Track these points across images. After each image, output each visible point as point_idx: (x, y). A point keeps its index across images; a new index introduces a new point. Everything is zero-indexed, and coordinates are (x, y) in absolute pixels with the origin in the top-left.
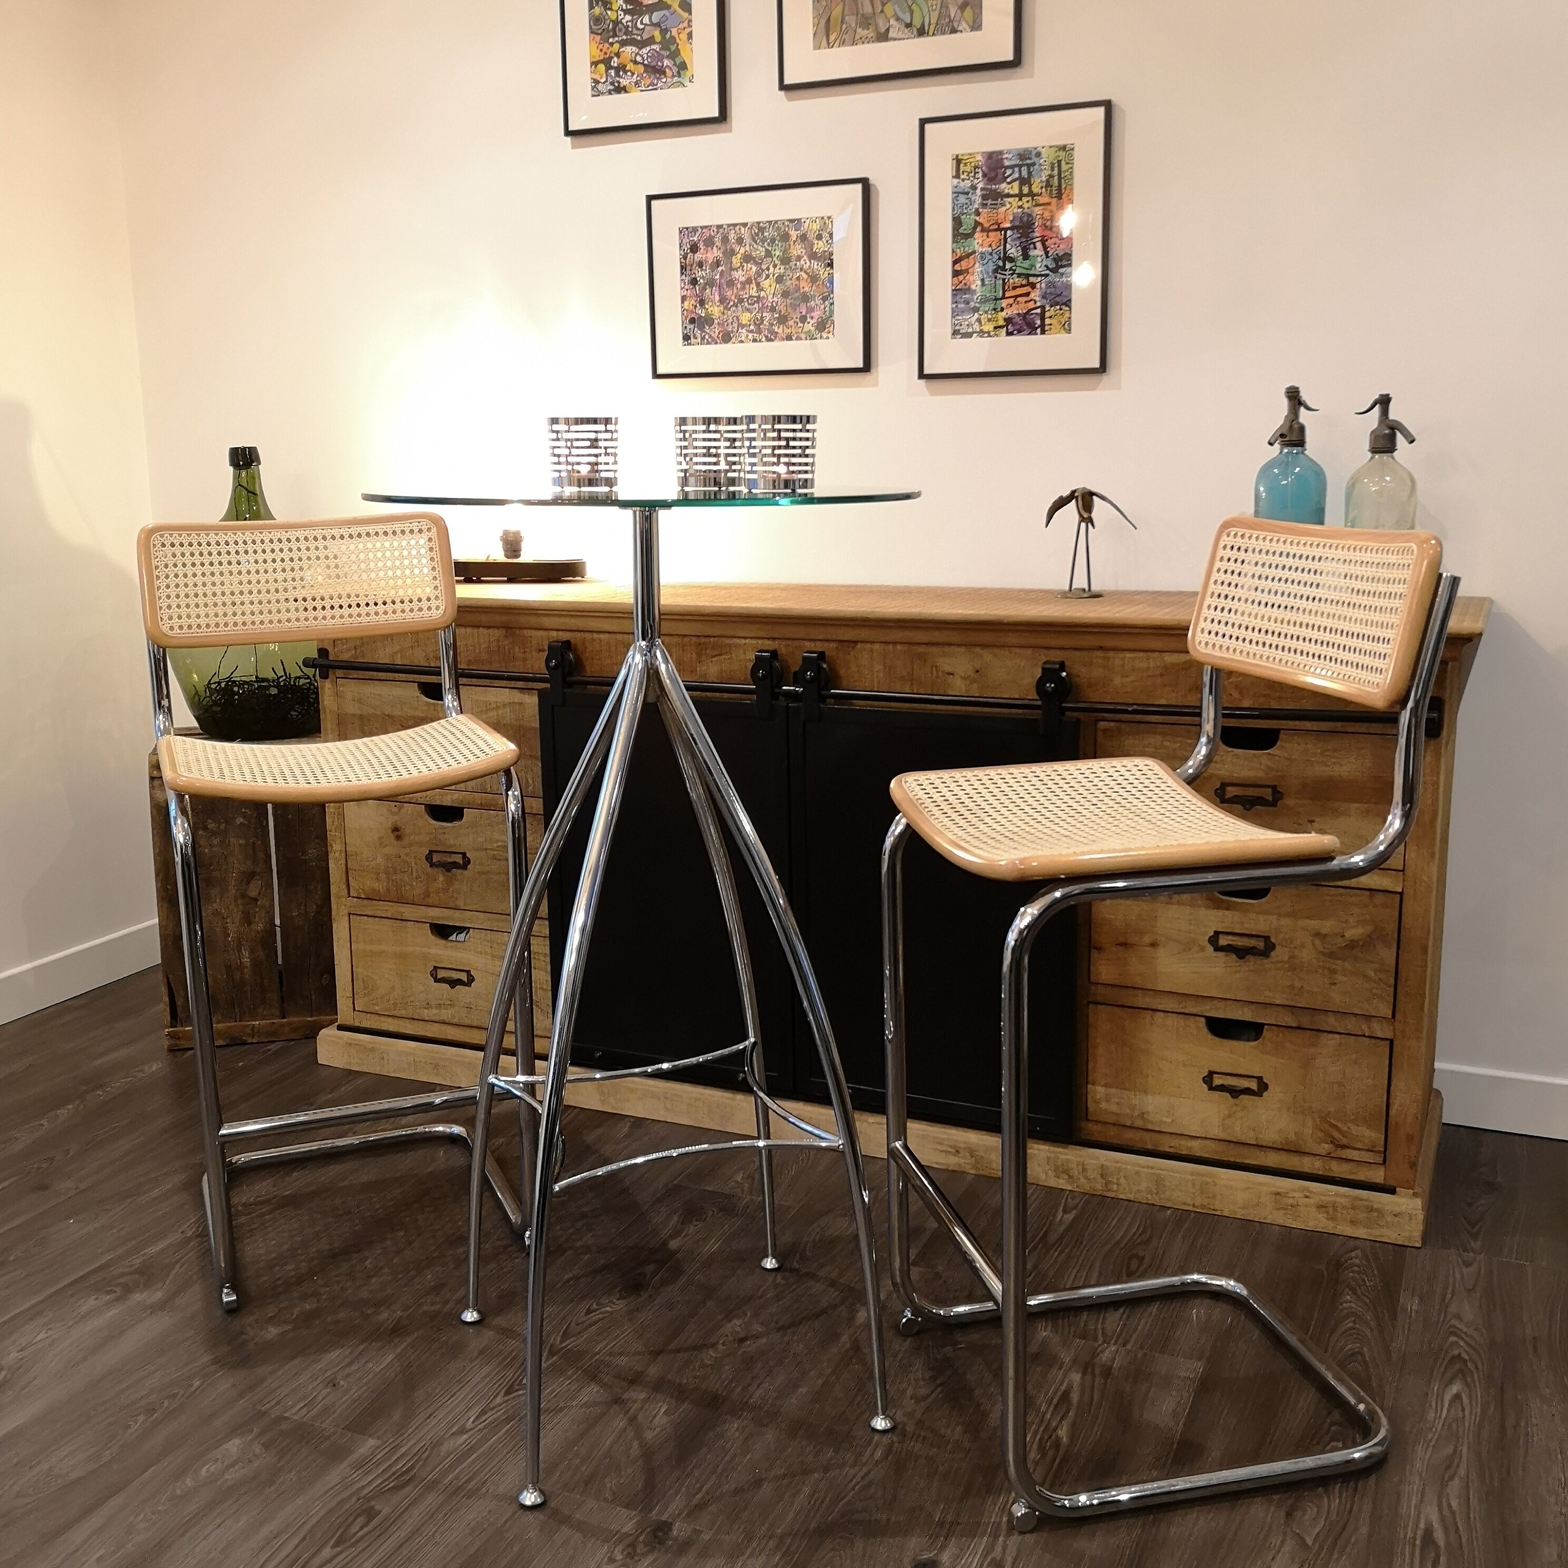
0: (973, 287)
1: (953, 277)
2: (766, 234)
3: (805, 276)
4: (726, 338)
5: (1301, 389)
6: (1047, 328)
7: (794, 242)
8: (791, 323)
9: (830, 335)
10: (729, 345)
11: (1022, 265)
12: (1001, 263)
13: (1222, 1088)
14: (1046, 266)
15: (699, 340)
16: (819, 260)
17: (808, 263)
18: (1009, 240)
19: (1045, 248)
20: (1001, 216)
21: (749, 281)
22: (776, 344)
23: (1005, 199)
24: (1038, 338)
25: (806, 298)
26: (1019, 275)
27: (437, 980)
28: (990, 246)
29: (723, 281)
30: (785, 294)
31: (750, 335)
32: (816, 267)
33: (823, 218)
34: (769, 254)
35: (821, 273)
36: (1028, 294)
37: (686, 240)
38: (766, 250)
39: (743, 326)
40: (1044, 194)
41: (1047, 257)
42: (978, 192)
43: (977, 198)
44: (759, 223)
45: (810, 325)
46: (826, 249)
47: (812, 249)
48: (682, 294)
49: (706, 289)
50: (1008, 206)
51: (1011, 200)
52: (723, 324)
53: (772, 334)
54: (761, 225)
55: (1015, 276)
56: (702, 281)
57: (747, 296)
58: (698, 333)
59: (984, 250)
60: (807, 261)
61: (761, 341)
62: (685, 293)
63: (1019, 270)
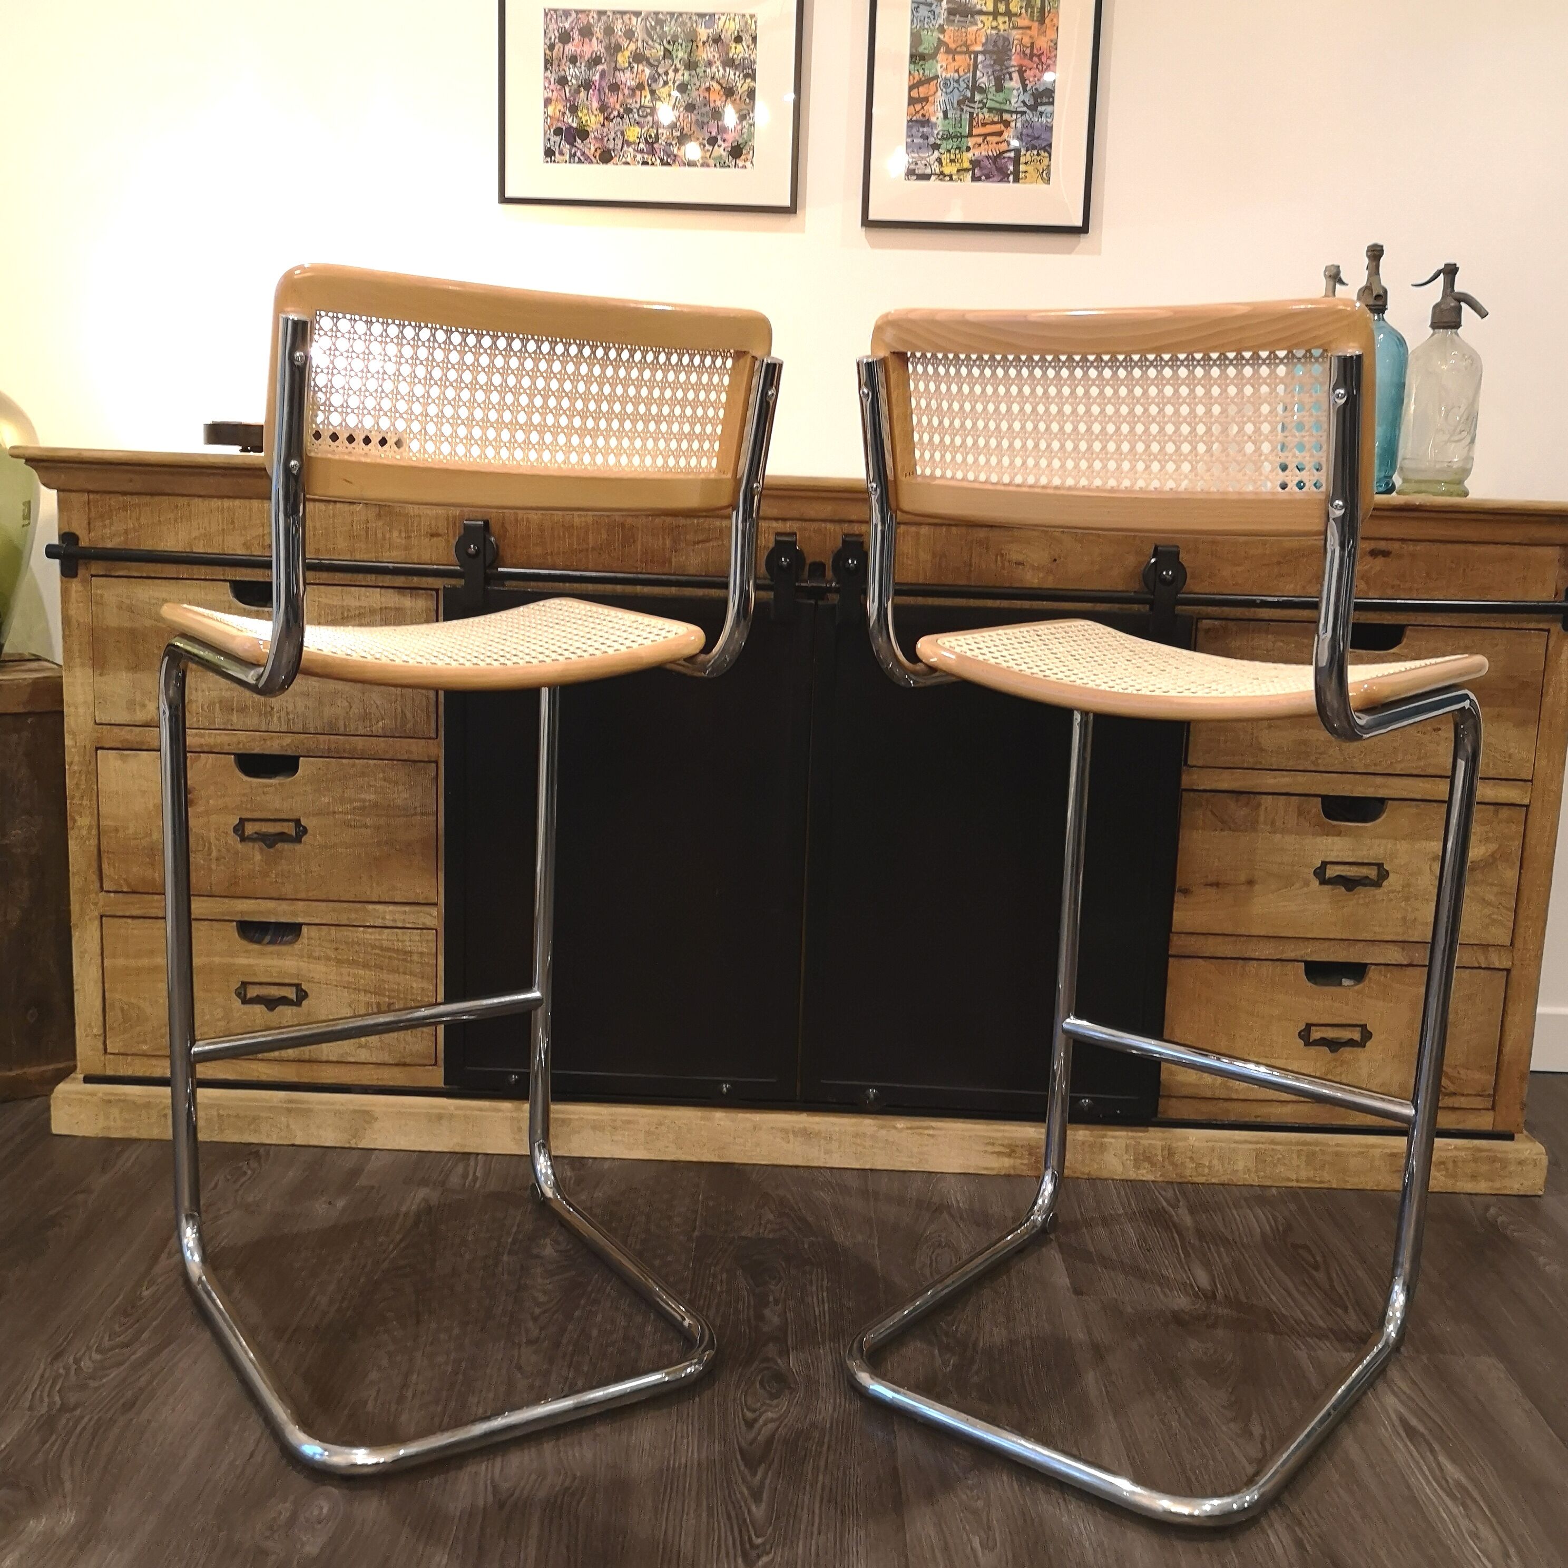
0: (933, 119)
1: (909, 104)
2: (666, 29)
3: (717, 87)
4: (606, 157)
5: (1384, 248)
6: (1021, 175)
7: (704, 43)
8: (695, 145)
9: (748, 164)
10: (609, 167)
11: (994, 98)
13: (1323, 1042)
14: (1023, 102)
15: (567, 157)
16: (736, 69)
17: (722, 71)
18: (980, 66)
19: (1023, 80)
20: (971, 37)
21: (640, 87)
22: (675, 170)
23: (977, 17)
24: (1009, 187)
25: (717, 115)
26: (990, 110)
27: (245, 1001)
28: (957, 71)
29: (604, 84)
30: (690, 108)
31: (639, 156)
32: (732, 76)
33: (744, 16)
35: (739, 85)
36: (1000, 134)
37: (553, 26)
39: (629, 144)
40: (1024, 15)
41: (1025, 90)
42: (944, 4)
43: (942, 11)
44: (656, 14)
45: (722, 149)
46: (747, 55)
47: (727, 54)
48: (546, 96)
49: (579, 92)
50: (981, 25)
51: (983, 18)
52: (602, 139)
53: (669, 156)
54: (661, 16)
55: (985, 110)
56: (574, 81)
57: (638, 106)
58: (566, 148)
59: (948, 76)
60: (721, 68)
61: (653, 164)
62: (550, 94)
63: (990, 104)
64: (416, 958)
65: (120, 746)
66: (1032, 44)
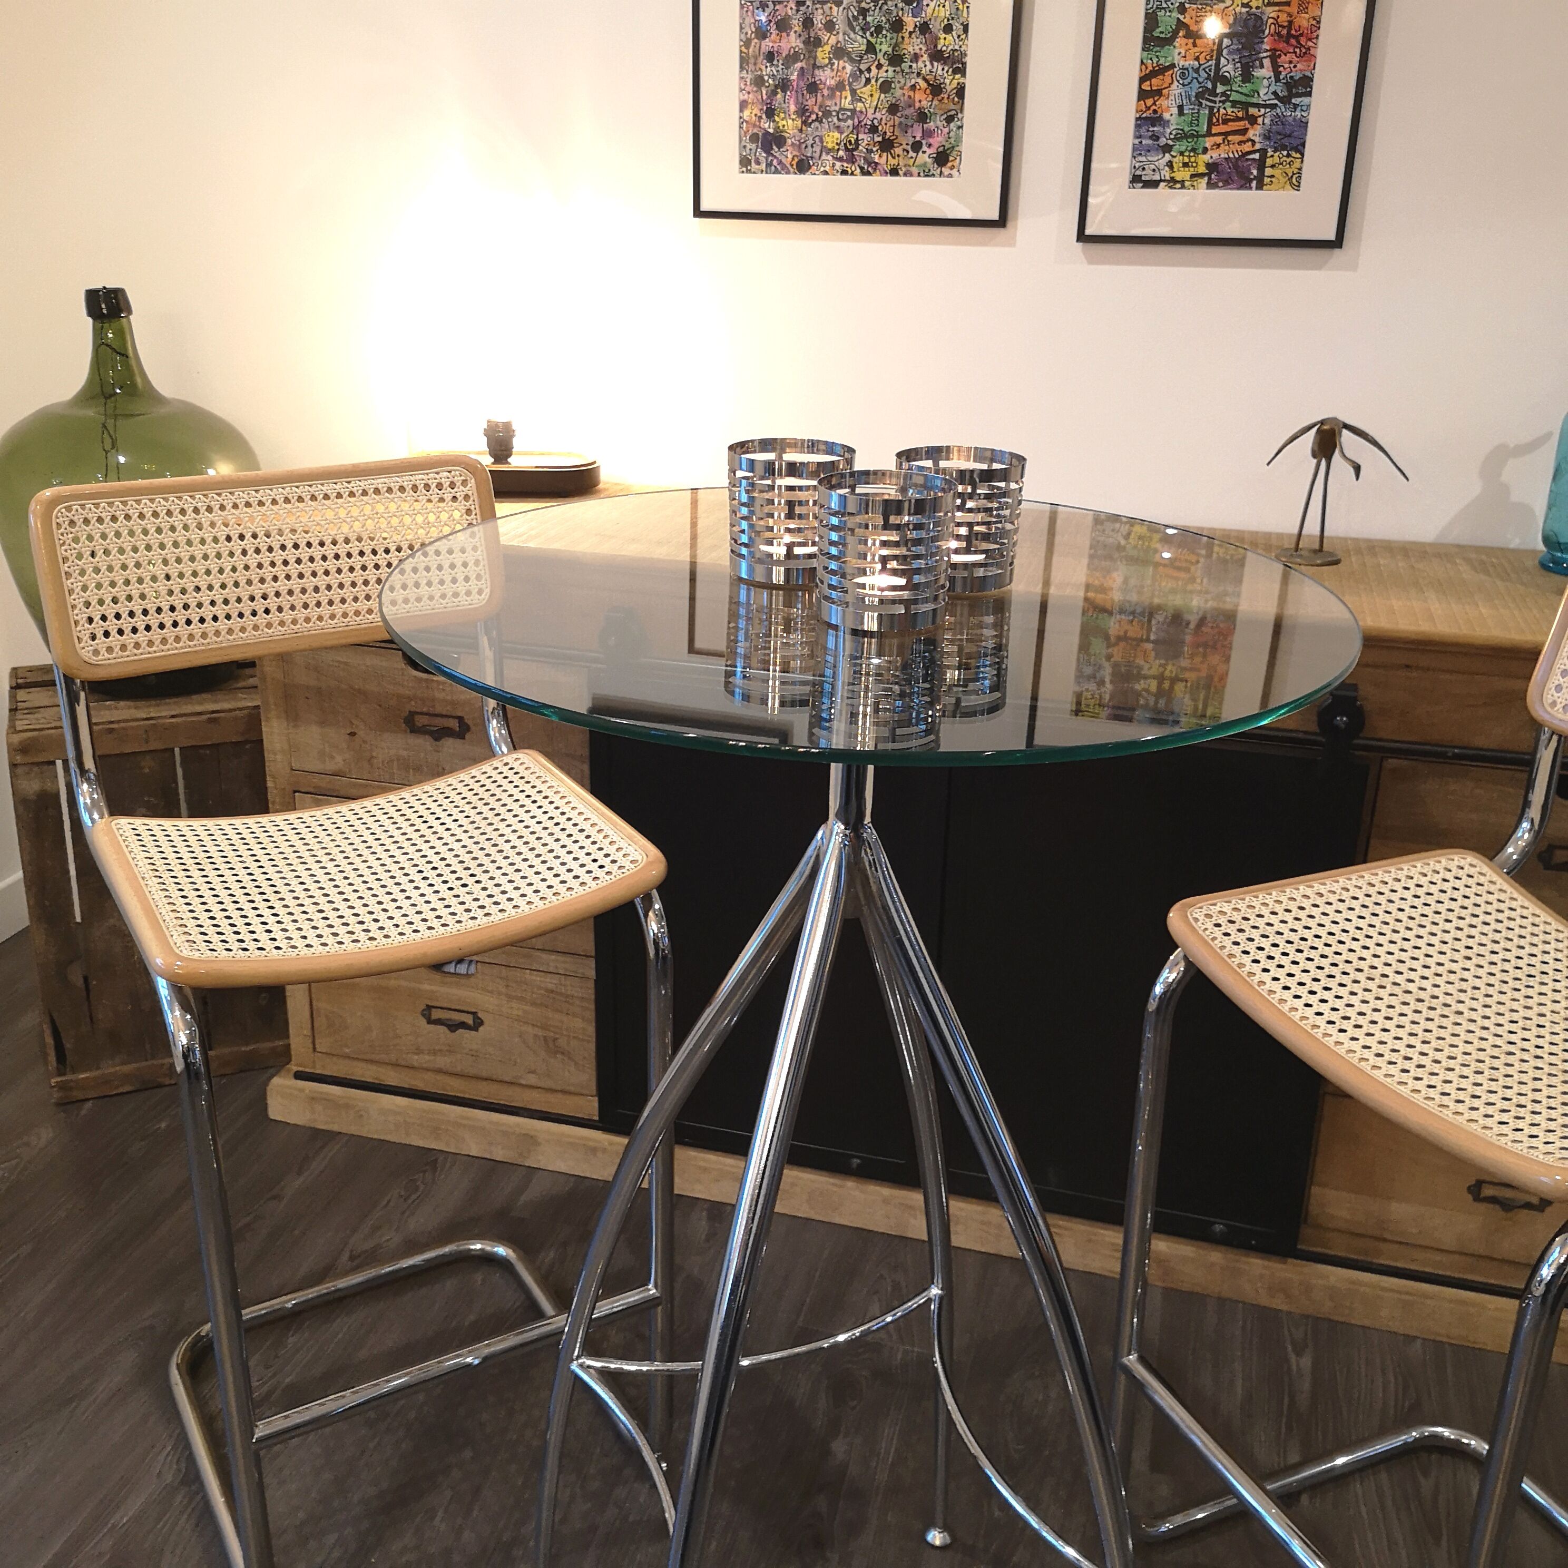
0: (1166, 116)
1: (1139, 100)
2: (869, 19)
3: (923, 84)
4: (803, 167)
6: (1267, 180)
7: (911, 33)
8: (898, 151)
9: (954, 172)
10: (807, 177)
11: (1239, 90)
12: (1209, 85)
13: (1493, 1200)
15: (763, 166)
16: (945, 63)
17: (929, 67)
18: (1225, 52)
19: (1275, 67)
21: (840, 86)
22: (876, 180)
24: (1252, 194)
25: (923, 117)
26: (1234, 104)
27: (430, 1021)
28: (1197, 59)
29: (802, 84)
30: (893, 109)
31: (838, 164)
32: (940, 72)
34: (871, 48)
35: (947, 81)
36: (1244, 132)
37: (749, 20)
38: (868, 41)
39: (828, 151)
41: (1278, 80)
45: (926, 155)
46: (957, 47)
47: (936, 46)
48: (742, 98)
49: (776, 94)
50: (1229, 2)
52: (799, 146)
53: (869, 165)
55: (1228, 104)
56: (771, 81)
57: (837, 108)
58: (762, 156)
59: (1187, 64)
60: (928, 63)
61: (852, 174)
62: (746, 97)
63: (1234, 97)
66: (1290, 23)
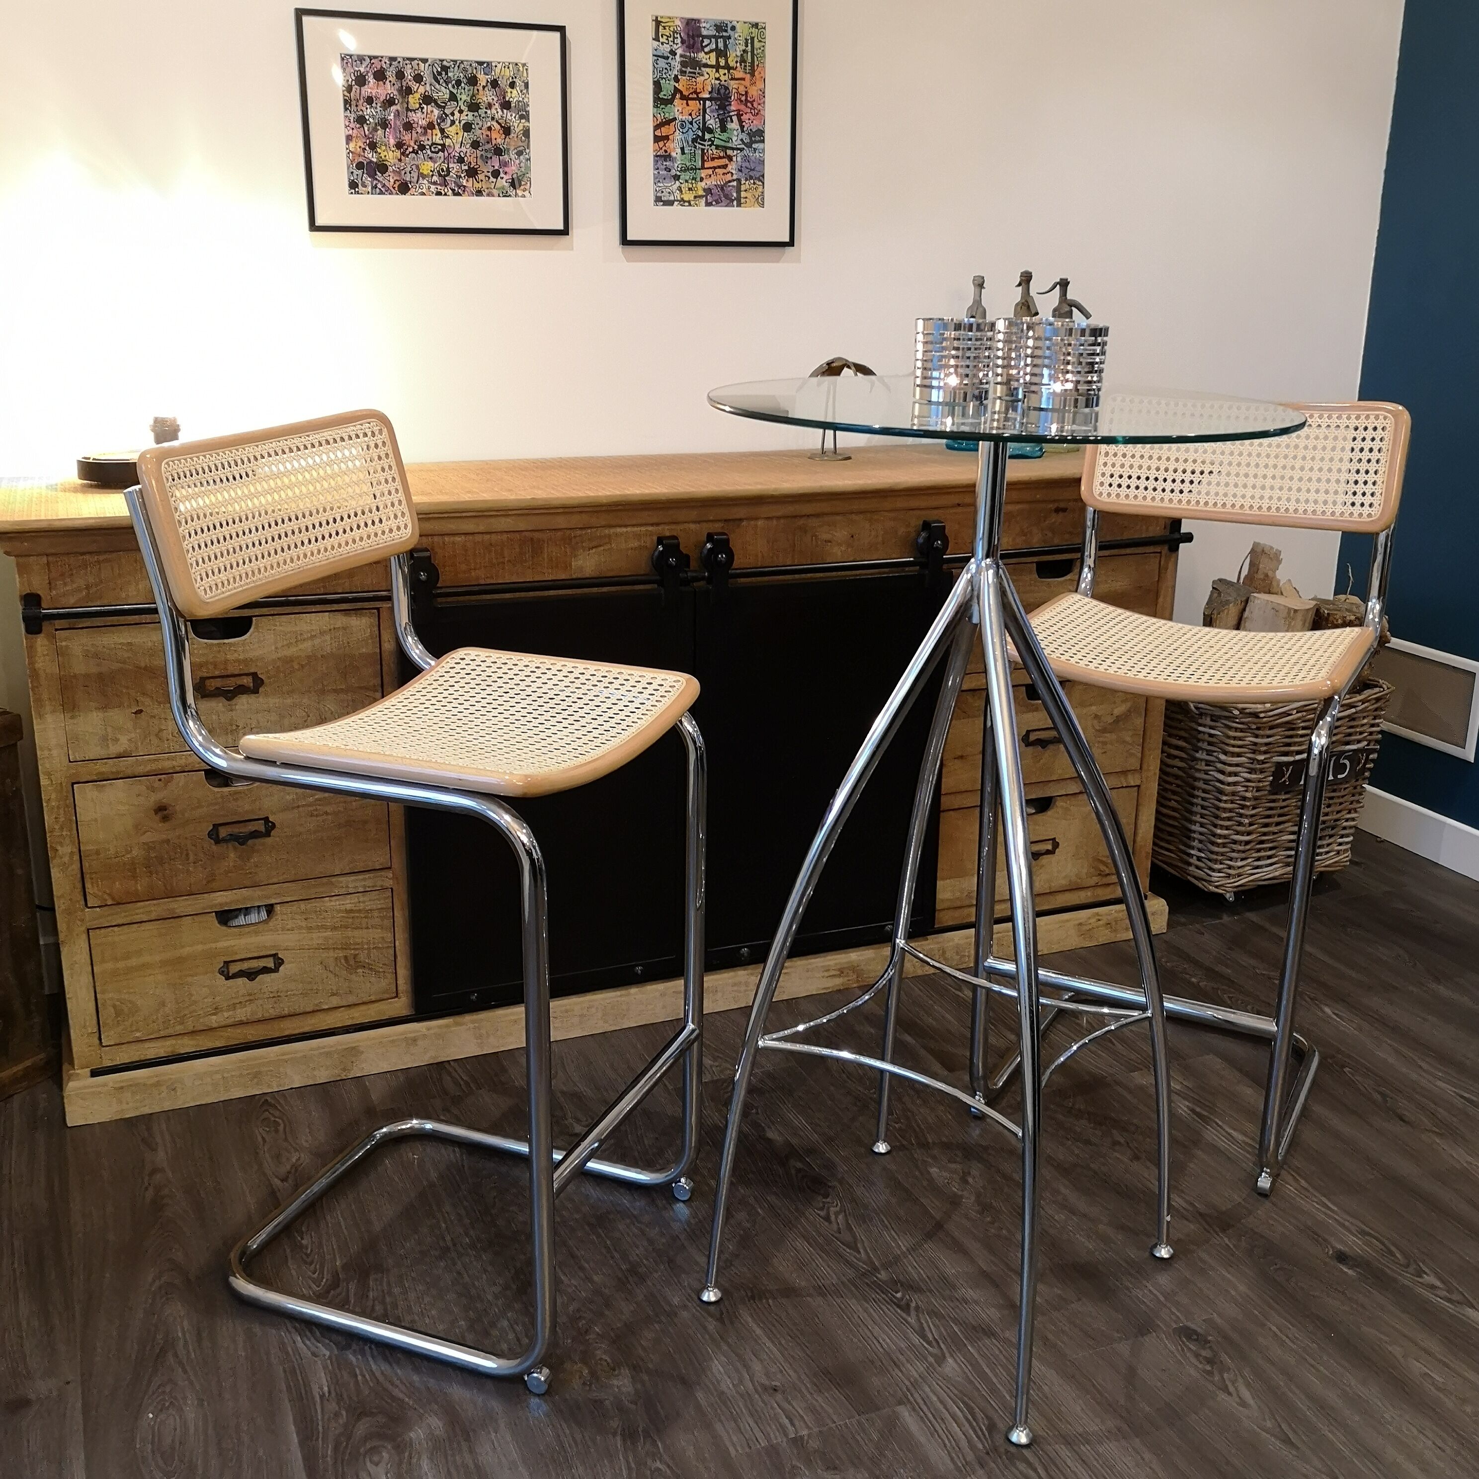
0: (674, 154)
1: (654, 143)
2: (450, 74)
3: (498, 127)
4: (404, 188)
6: (743, 200)
7: (484, 87)
8: (481, 177)
9: (526, 193)
10: (407, 197)
12: (700, 134)
14: (742, 140)
15: (370, 189)
16: (512, 111)
17: (500, 113)
18: (708, 111)
19: (741, 122)
20: (699, 87)
21: (431, 126)
22: (465, 199)
23: (703, 69)
24: (734, 211)
25: (498, 151)
26: (717, 147)
27: (228, 978)
28: (690, 115)
29: (398, 123)
30: (475, 145)
31: (433, 187)
32: (509, 117)
33: (516, 64)
34: (453, 97)
35: (515, 124)
36: (725, 166)
37: (350, 70)
38: (451, 92)
39: (424, 176)
40: (739, 69)
41: (743, 131)
42: (677, 57)
43: (676, 63)
44: (442, 61)
45: (504, 180)
46: (521, 99)
47: (504, 98)
48: (348, 133)
49: (377, 130)
50: (707, 76)
51: (708, 70)
52: (399, 173)
53: (459, 188)
54: (445, 63)
55: (713, 147)
56: (371, 120)
57: (430, 143)
58: (368, 180)
59: (684, 118)
60: (499, 110)
61: (445, 194)
62: (351, 132)
63: (717, 142)
64: (376, 914)
65: (95, 778)
66: (746, 92)
